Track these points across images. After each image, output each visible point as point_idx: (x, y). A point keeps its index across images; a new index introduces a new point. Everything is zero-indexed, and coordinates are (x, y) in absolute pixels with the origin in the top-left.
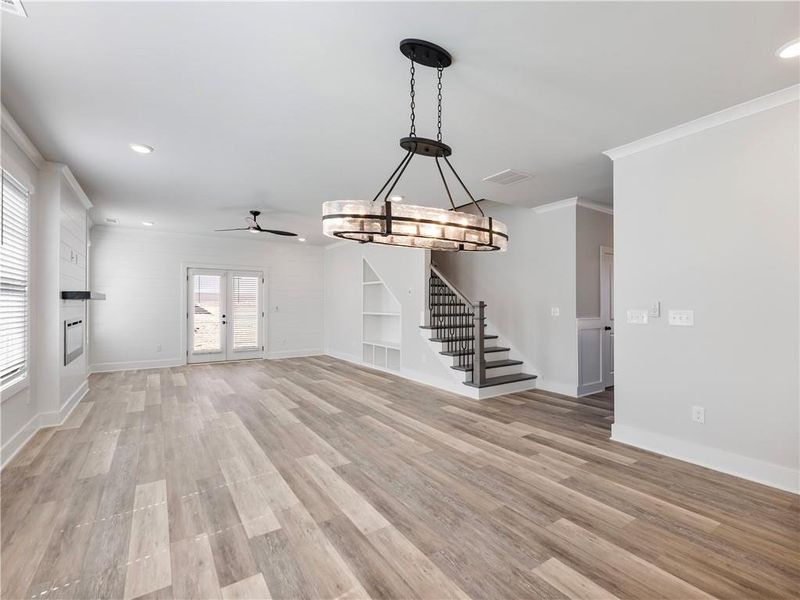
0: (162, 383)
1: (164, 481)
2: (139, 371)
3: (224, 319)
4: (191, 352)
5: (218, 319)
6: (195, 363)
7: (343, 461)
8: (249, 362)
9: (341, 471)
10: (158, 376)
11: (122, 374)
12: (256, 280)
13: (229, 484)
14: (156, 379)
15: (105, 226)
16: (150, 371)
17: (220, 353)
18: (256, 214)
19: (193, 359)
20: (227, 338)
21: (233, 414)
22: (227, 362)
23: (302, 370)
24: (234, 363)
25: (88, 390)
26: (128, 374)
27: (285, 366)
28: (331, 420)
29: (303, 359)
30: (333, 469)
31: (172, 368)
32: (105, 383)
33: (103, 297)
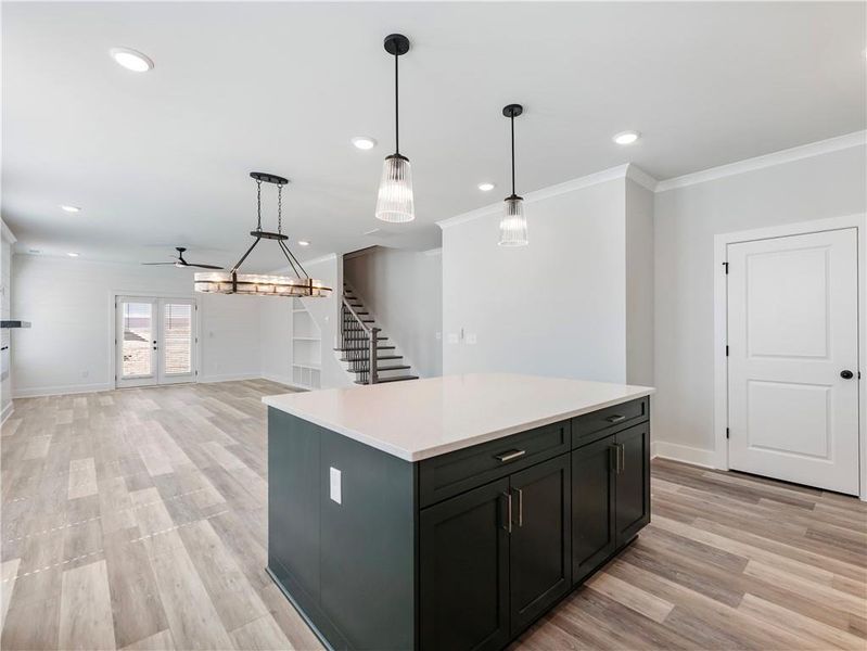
0: (89, 404)
1: (93, 459)
2: (64, 396)
3: (155, 345)
4: (119, 378)
5: (149, 345)
6: (123, 388)
7: (233, 442)
8: (181, 386)
9: (230, 448)
10: (85, 399)
11: (47, 400)
12: (189, 308)
13: (143, 457)
14: (84, 401)
15: (29, 255)
16: (76, 396)
17: (151, 377)
18: (182, 250)
19: (122, 384)
20: (159, 363)
21: (154, 422)
22: (158, 385)
23: (232, 390)
24: (166, 387)
25: (13, 411)
26: (53, 399)
27: (215, 388)
28: (239, 423)
29: (238, 382)
30: (226, 447)
31: (99, 393)
32: (29, 406)
33: (28, 325)
